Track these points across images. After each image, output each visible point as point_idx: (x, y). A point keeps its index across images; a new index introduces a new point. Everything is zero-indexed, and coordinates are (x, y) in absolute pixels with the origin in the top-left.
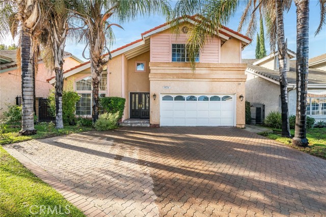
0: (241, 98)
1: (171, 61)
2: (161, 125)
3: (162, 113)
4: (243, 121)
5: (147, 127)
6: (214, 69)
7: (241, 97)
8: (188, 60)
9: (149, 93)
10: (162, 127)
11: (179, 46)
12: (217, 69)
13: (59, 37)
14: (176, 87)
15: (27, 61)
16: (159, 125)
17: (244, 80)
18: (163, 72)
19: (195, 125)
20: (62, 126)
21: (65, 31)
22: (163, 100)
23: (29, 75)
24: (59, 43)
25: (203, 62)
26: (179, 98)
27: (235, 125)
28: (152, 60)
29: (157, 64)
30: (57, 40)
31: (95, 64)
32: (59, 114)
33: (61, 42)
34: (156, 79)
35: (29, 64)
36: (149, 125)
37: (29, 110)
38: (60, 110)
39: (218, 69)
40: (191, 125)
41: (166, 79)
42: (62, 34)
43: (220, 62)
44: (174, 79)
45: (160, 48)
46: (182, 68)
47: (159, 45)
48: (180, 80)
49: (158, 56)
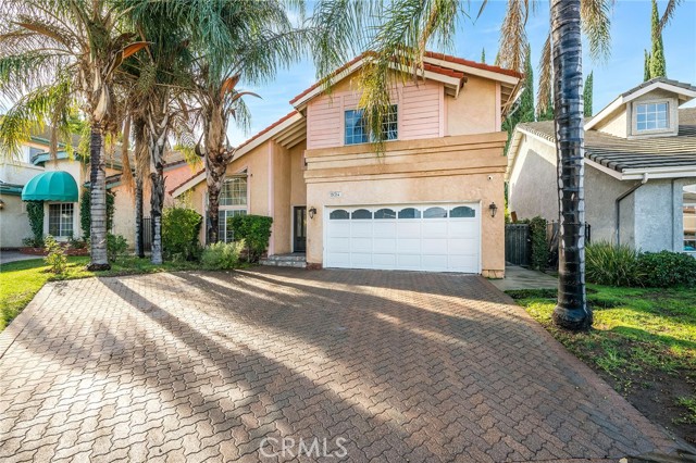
0: (493, 211)
1: (342, 144)
2: (324, 266)
3: (327, 243)
4: (498, 263)
5: (300, 269)
6: (428, 151)
7: (493, 207)
9: (305, 207)
10: (326, 269)
12: (435, 150)
13: (156, 127)
14: (354, 193)
16: (320, 265)
17: (501, 169)
18: (328, 165)
20: (160, 260)
21: (166, 118)
22: (331, 218)
23: (99, 187)
24: (157, 136)
25: (407, 139)
26: (362, 214)
27: (479, 272)
28: (309, 146)
29: (318, 153)
30: (154, 133)
31: (211, 163)
32: (156, 242)
33: (159, 135)
34: (316, 180)
35: (99, 171)
36: (304, 265)
37: (98, 236)
38: (157, 236)
39: (438, 150)
41: (334, 179)
42: (160, 122)
43: (442, 135)
44: (348, 179)
45: (322, 122)
46: (363, 156)
47: (323, 117)
48: (358, 178)
49: (320, 137)
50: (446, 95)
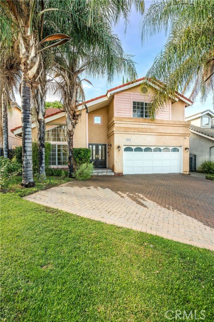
0: (187, 150)
1: (132, 117)
3: (125, 163)
4: (188, 169)
6: (166, 125)
8: (146, 116)
10: (125, 175)
11: (138, 103)
12: (168, 125)
13: (42, 89)
14: (137, 140)
15: (28, 112)
16: (122, 173)
18: (126, 126)
19: (151, 173)
22: (124, 151)
24: (42, 94)
26: (138, 149)
27: (182, 172)
28: (116, 115)
29: (120, 119)
30: (41, 92)
31: (71, 117)
32: (43, 165)
33: (44, 94)
34: (120, 132)
35: (30, 115)
36: (113, 174)
37: (31, 162)
38: (44, 161)
39: (170, 125)
40: (148, 173)
41: (128, 133)
42: (44, 86)
43: (171, 119)
44: (135, 133)
45: (122, 104)
46: (141, 123)
47: (122, 102)
48: (140, 133)
49: (121, 112)
50: (172, 103)
